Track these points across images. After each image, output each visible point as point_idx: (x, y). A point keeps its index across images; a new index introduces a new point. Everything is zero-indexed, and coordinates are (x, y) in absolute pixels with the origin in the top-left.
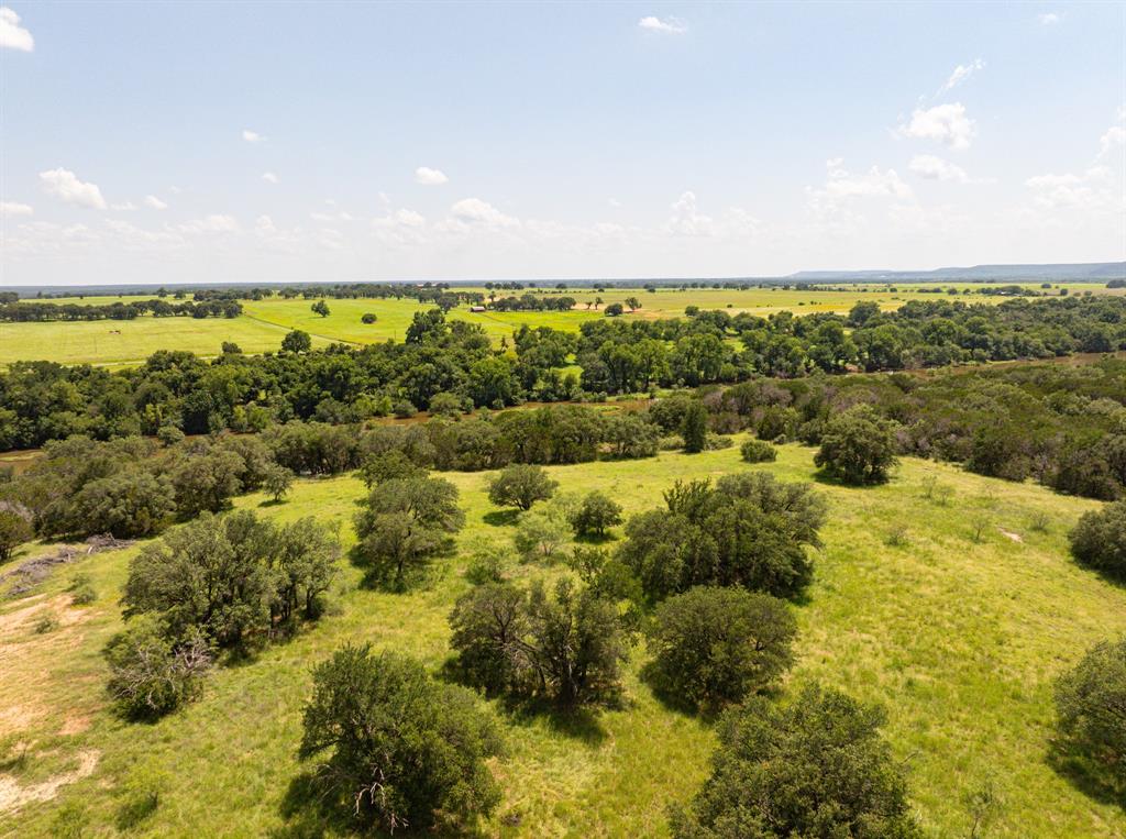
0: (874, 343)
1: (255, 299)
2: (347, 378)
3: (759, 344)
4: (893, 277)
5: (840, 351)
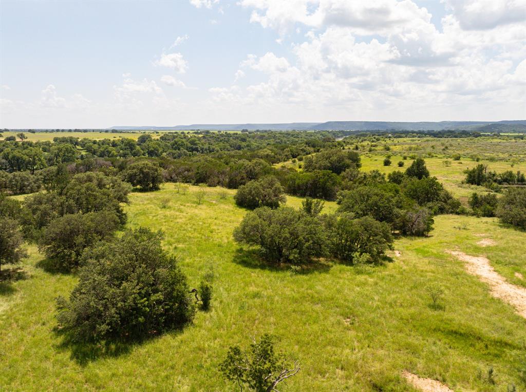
0: (150, 149)
3: (94, 150)
4: (157, 129)
5: (135, 153)
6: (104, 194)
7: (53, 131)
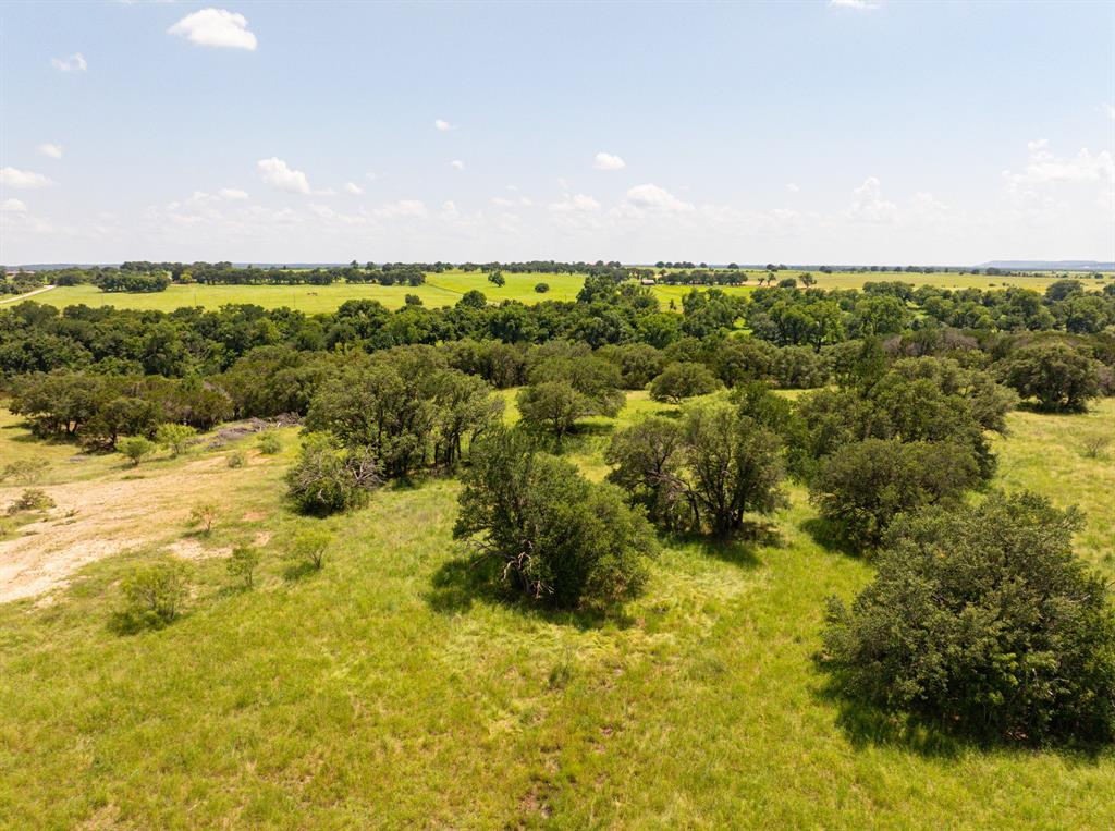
0: (1074, 316)
1: (437, 272)
2: (518, 327)
3: (943, 312)
4: (1098, 267)
5: (1034, 322)
6: (954, 406)
7: (864, 270)
